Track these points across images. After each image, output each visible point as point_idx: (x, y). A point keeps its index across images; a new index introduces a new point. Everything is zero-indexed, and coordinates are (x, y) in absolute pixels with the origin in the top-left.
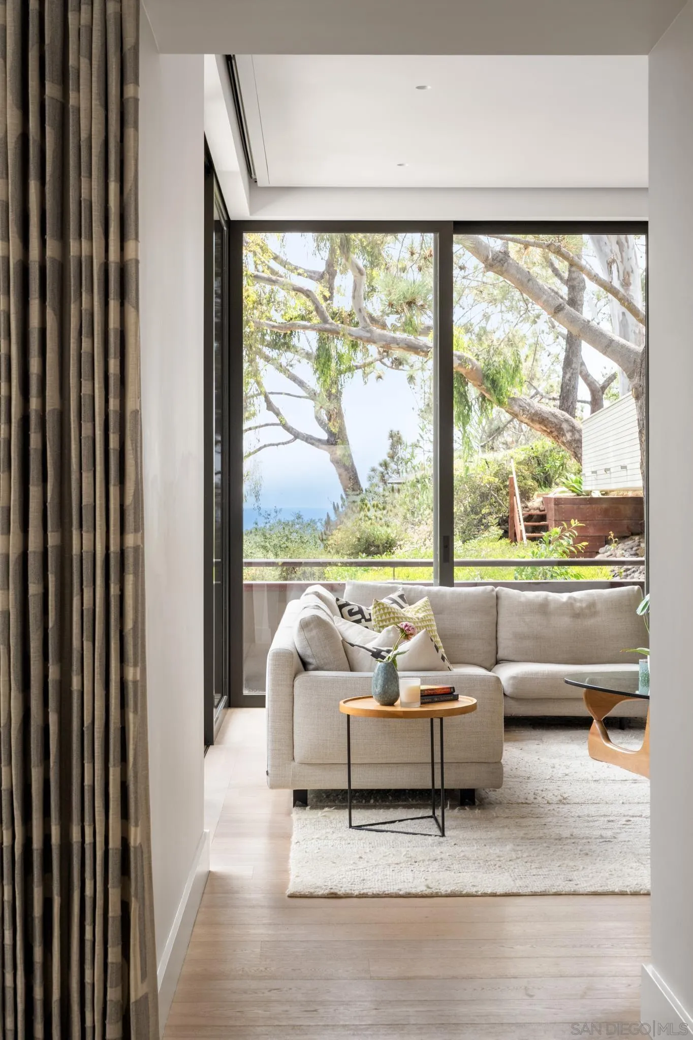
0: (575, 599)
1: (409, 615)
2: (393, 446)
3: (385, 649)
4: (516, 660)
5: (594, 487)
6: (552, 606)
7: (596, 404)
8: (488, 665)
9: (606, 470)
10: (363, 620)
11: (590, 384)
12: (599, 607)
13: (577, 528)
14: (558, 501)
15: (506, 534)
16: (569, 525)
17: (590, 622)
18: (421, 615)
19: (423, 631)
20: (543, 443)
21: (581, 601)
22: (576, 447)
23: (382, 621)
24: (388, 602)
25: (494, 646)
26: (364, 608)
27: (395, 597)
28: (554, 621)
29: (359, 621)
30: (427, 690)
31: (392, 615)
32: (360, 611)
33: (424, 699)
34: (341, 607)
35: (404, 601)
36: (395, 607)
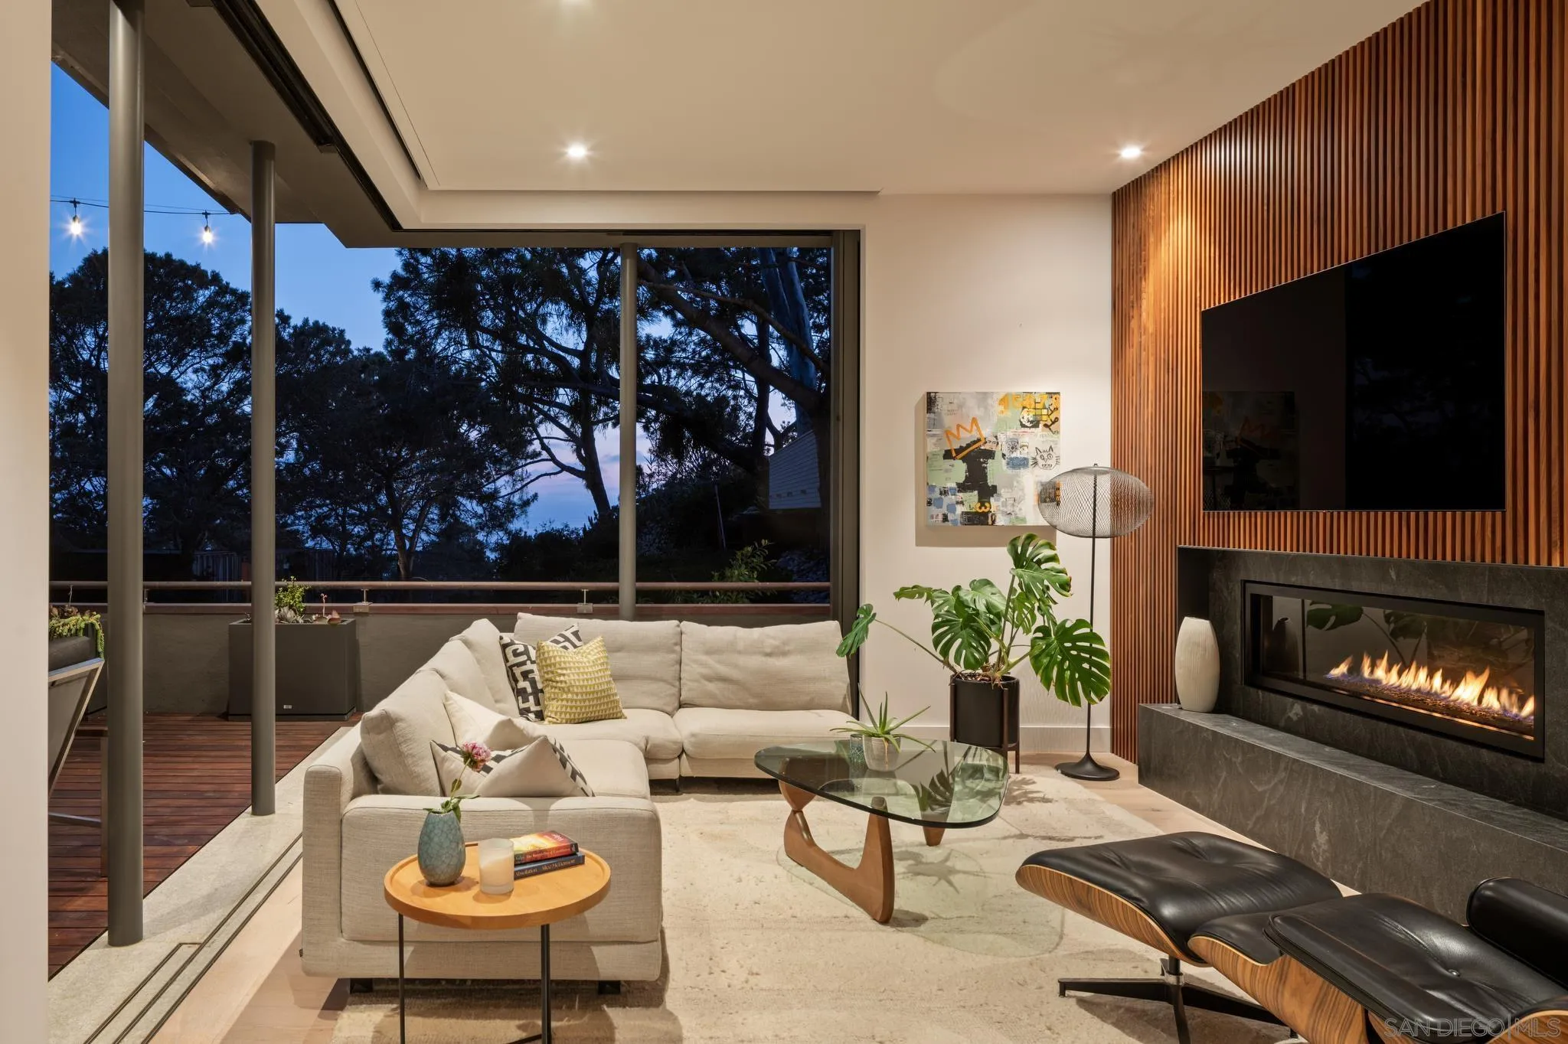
1: (578, 658)
4: (697, 702)
5: (778, 504)
7: (777, 446)
8: (669, 709)
9: (789, 494)
10: (528, 662)
11: (774, 431)
13: (767, 547)
14: (751, 517)
16: (760, 544)
17: (781, 663)
18: (592, 658)
19: (540, 739)
20: (739, 473)
22: (764, 477)
23: (546, 666)
24: (556, 642)
25: (677, 690)
26: (530, 649)
27: (568, 634)
28: (742, 660)
29: (523, 663)
30: (531, 853)
31: (558, 659)
32: (526, 652)
33: (523, 870)
34: (504, 647)
35: (579, 639)
36: (565, 648)
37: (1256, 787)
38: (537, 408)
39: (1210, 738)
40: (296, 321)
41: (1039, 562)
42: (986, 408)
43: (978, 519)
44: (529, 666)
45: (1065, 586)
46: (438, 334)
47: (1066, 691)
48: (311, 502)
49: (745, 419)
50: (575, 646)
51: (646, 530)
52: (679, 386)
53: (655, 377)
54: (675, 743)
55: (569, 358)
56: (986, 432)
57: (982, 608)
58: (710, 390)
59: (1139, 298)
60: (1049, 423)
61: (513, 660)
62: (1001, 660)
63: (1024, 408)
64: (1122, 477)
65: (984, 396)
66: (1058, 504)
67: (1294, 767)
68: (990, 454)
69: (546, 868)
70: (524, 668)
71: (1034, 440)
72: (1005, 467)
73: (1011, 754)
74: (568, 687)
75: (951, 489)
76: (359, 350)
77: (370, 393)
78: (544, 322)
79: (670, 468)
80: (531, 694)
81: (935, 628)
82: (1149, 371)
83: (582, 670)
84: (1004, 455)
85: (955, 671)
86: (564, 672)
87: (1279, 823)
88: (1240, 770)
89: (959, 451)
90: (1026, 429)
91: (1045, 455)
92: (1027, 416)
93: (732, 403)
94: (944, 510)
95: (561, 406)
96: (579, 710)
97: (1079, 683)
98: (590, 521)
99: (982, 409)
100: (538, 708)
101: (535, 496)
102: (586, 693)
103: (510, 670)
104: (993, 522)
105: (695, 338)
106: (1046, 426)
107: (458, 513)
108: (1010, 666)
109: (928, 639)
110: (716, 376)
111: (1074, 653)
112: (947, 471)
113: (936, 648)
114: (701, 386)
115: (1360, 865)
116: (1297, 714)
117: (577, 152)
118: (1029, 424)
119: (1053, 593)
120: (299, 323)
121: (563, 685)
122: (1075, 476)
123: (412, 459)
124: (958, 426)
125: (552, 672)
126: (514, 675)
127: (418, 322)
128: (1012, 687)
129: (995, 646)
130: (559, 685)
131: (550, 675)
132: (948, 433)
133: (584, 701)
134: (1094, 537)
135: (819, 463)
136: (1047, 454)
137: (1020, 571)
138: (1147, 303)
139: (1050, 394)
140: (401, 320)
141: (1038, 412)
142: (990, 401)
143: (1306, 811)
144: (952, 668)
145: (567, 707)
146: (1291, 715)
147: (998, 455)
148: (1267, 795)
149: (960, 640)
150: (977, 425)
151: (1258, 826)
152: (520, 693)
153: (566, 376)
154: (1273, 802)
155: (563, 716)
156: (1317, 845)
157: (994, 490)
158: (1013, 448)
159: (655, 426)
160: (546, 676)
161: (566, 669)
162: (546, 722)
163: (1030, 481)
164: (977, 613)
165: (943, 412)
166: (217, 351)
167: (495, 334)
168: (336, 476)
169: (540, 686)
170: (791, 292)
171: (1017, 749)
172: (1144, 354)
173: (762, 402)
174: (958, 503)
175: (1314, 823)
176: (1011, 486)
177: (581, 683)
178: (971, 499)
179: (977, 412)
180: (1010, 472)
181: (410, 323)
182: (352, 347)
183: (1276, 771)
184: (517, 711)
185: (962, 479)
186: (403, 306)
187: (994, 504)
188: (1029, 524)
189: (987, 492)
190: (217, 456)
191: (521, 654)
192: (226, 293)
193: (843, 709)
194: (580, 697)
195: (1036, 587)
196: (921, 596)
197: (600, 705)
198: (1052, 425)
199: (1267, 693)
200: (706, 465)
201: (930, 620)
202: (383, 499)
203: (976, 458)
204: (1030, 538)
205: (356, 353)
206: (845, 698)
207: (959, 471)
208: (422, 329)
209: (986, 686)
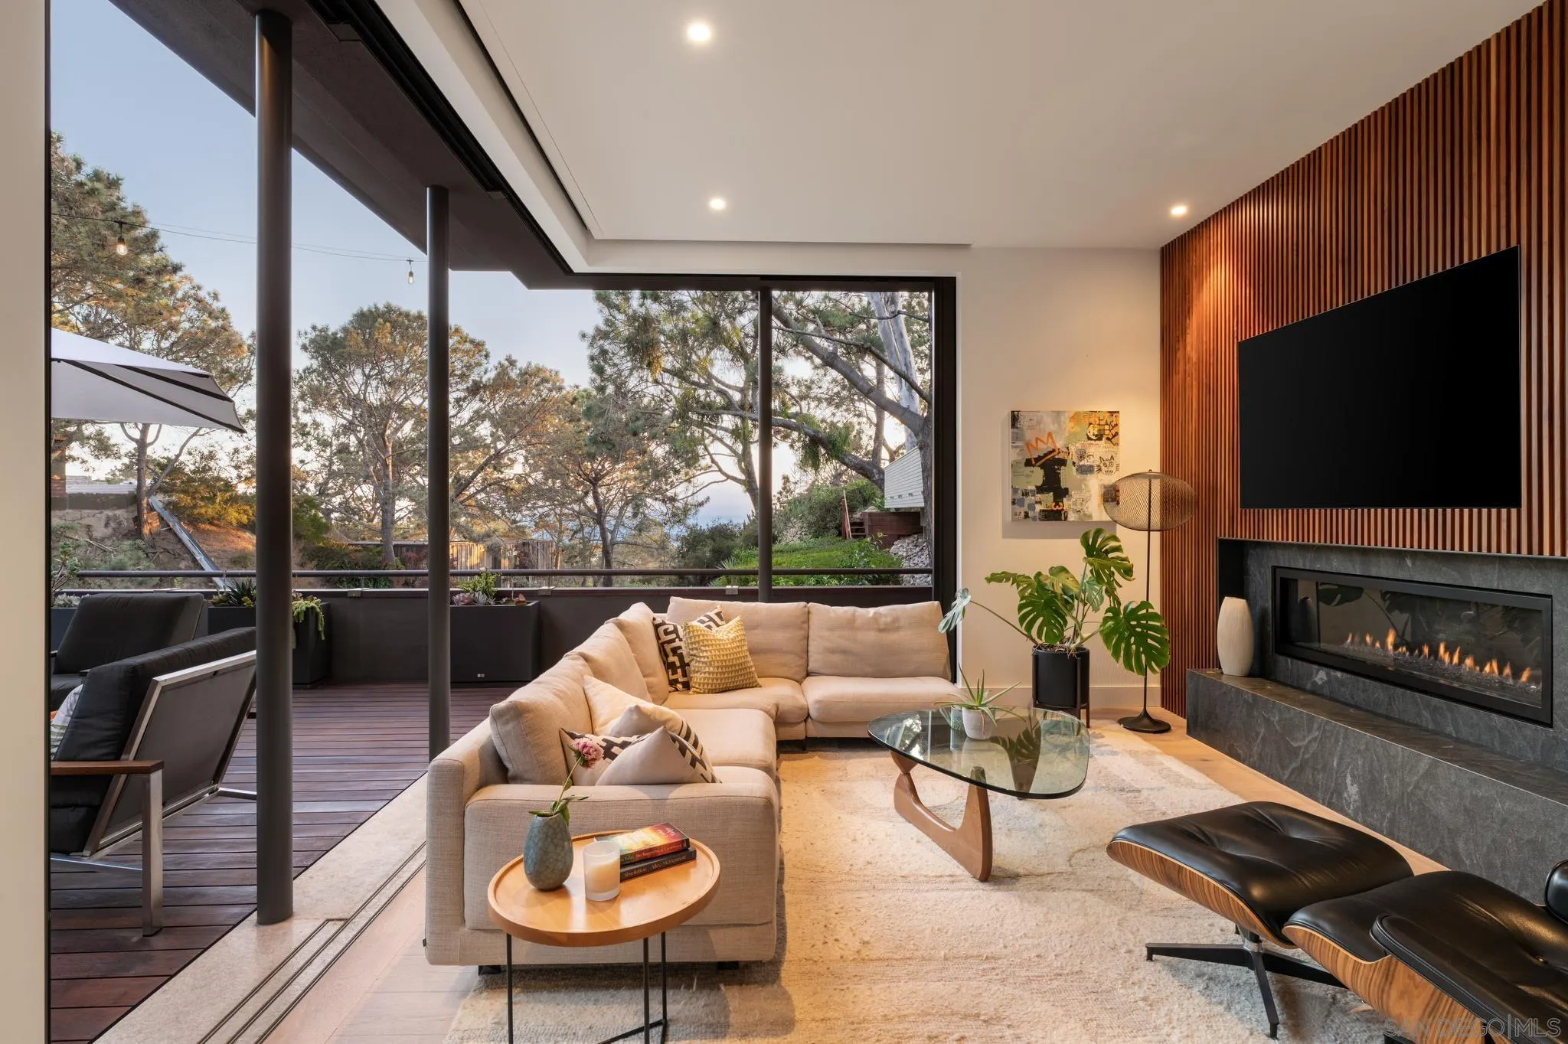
0: (880, 614)
1: (719, 636)
2: (785, 484)
3: (619, 740)
4: (821, 671)
5: (890, 504)
6: (858, 622)
7: (892, 459)
8: (798, 677)
9: (900, 496)
10: (677, 640)
11: (889, 449)
12: (902, 622)
13: (881, 538)
14: (870, 514)
15: (840, 534)
16: (877, 536)
17: (892, 637)
18: (732, 636)
19: (661, 728)
20: (863, 481)
21: (886, 616)
22: (880, 483)
23: (692, 644)
24: (702, 622)
25: (805, 660)
26: (679, 627)
27: (712, 614)
28: (860, 635)
29: (673, 641)
30: (640, 852)
31: (701, 638)
32: (675, 631)
33: (632, 871)
34: (656, 627)
35: (721, 619)
36: (709, 627)
37: (1292, 743)
38: (708, 431)
39: (1251, 700)
40: (522, 364)
41: (1107, 552)
42: (1059, 425)
43: (1054, 515)
44: (677, 643)
45: (1128, 572)
46: (631, 374)
47: (1131, 662)
48: (535, 504)
49: (867, 442)
50: (718, 625)
51: (790, 525)
52: (817, 414)
53: (798, 408)
54: (802, 709)
55: (730, 392)
56: (1060, 444)
57: (1059, 591)
58: (842, 417)
59: (1184, 333)
60: (1110, 437)
61: (665, 638)
62: (1076, 634)
63: (1090, 424)
64: (1171, 481)
65: (1058, 413)
66: (1118, 503)
67: (1327, 727)
68: (1063, 462)
69: (656, 866)
70: (674, 645)
71: (1098, 451)
72: (1075, 473)
73: (1083, 712)
74: (710, 662)
75: (1031, 491)
76: (570, 386)
77: (579, 420)
78: (712, 365)
79: (810, 476)
80: (679, 667)
81: (1021, 608)
82: (1193, 394)
83: (722, 647)
84: (1074, 463)
85: (1036, 643)
86: (707, 648)
87: (1313, 774)
88: (1278, 727)
89: (1037, 459)
90: (1093, 442)
91: (1107, 463)
92: (1093, 431)
93: (857, 427)
94: (1026, 508)
95: (726, 430)
96: (719, 681)
97: (1143, 656)
98: (749, 517)
99: (1056, 425)
100: (685, 679)
101: (708, 499)
102: (726, 667)
103: (662, 647)
104: (1066, 518)
105: (829, 378)
106: (1108, 439)
107: (646, 512)
108: (1083, 640)
109: (1014, 617)
110: (844, 407)
111: (1139, 630)
112: (1028, 476)
113: (1021, 625)
114: (834, 414)
115: (1388, 815)
116: (1322, 679)
117: (718, 204)
118: (1094, 438)
119: (1117, 577)
120: (524, 366)
121: (706, 660)
122: (1133, 481)
123: (613, 470)
124: (1037, 439)
125: (696, 649)
126: (665, 650)
127: (615, 365)
128: (1083, 656)
129: (1071, 622)
130: (702, 659)
131: (695, 652)
132: (1028, 445)
133: (724, 673)
134: (1149, 530)
135: (923, 471)
136: (1109, 463)
137: (1091, 559)
138: (1192, 338)
139: (1112, 413)
140: (602, 363)
141: (1102, 428)
142: (1062, 418)
143: (1337, 765)
144: (1034, 640)
145: (709, 679)
146: (1317, 679)
147: (1069, 463)
148: (1302, 750)
149: (1041, 619)
150: (1052, 438)
151: (1294, 776)
152: (670, 667)
153: (728, 407)
154: (1307, 756)
155: (706, 686)
156: (1348, 795)
157: (1066, 492)
158: (1082, 457)
159: (799, 444)
160: (691, 652)
161: (708, 646)
162: (691, 692)
163: (1095, 485)
164: (1056, 596)
165: (1025, 428)
166: (459, 387)
167: (674, 373)
168: (554, 483)
169: (687, 660)
170: (902, 343)
171: (1087, 708)
172: (1188, 379)
173: (879, 427)
174: (1036, 502)
175: (1345, 776)
176: (1079, 489)
177: (722, 658)
178: (1048, 499)
179: (1052, 428)
180: (1080, 477)
181: (610, 365)
182: (565, 384)
183: (1310, 731)
184: (667, 683)
185: (1040, 483)
186: (604, 352)
187: (1066, 503)
188: (1095, 519)
189: (1061, 493)
190: (461, 469)
191: (671, 633)
192: (466, 341)
193: (944, 677)
194: (720, 670)
195: (1104, 573)
196: (1008, 580)
197: (738, 676)
198: (1113, 438)
199: (1295, 661)
200: (838, 476)
201: (1017, 601)
202: (590, 501)
203: (1051, 466)
204: (1098, 532)
205: (568, 389)
206: (945, 668)
207: (1038, 476)
208: (619, 370)
209: (1062, 656)
